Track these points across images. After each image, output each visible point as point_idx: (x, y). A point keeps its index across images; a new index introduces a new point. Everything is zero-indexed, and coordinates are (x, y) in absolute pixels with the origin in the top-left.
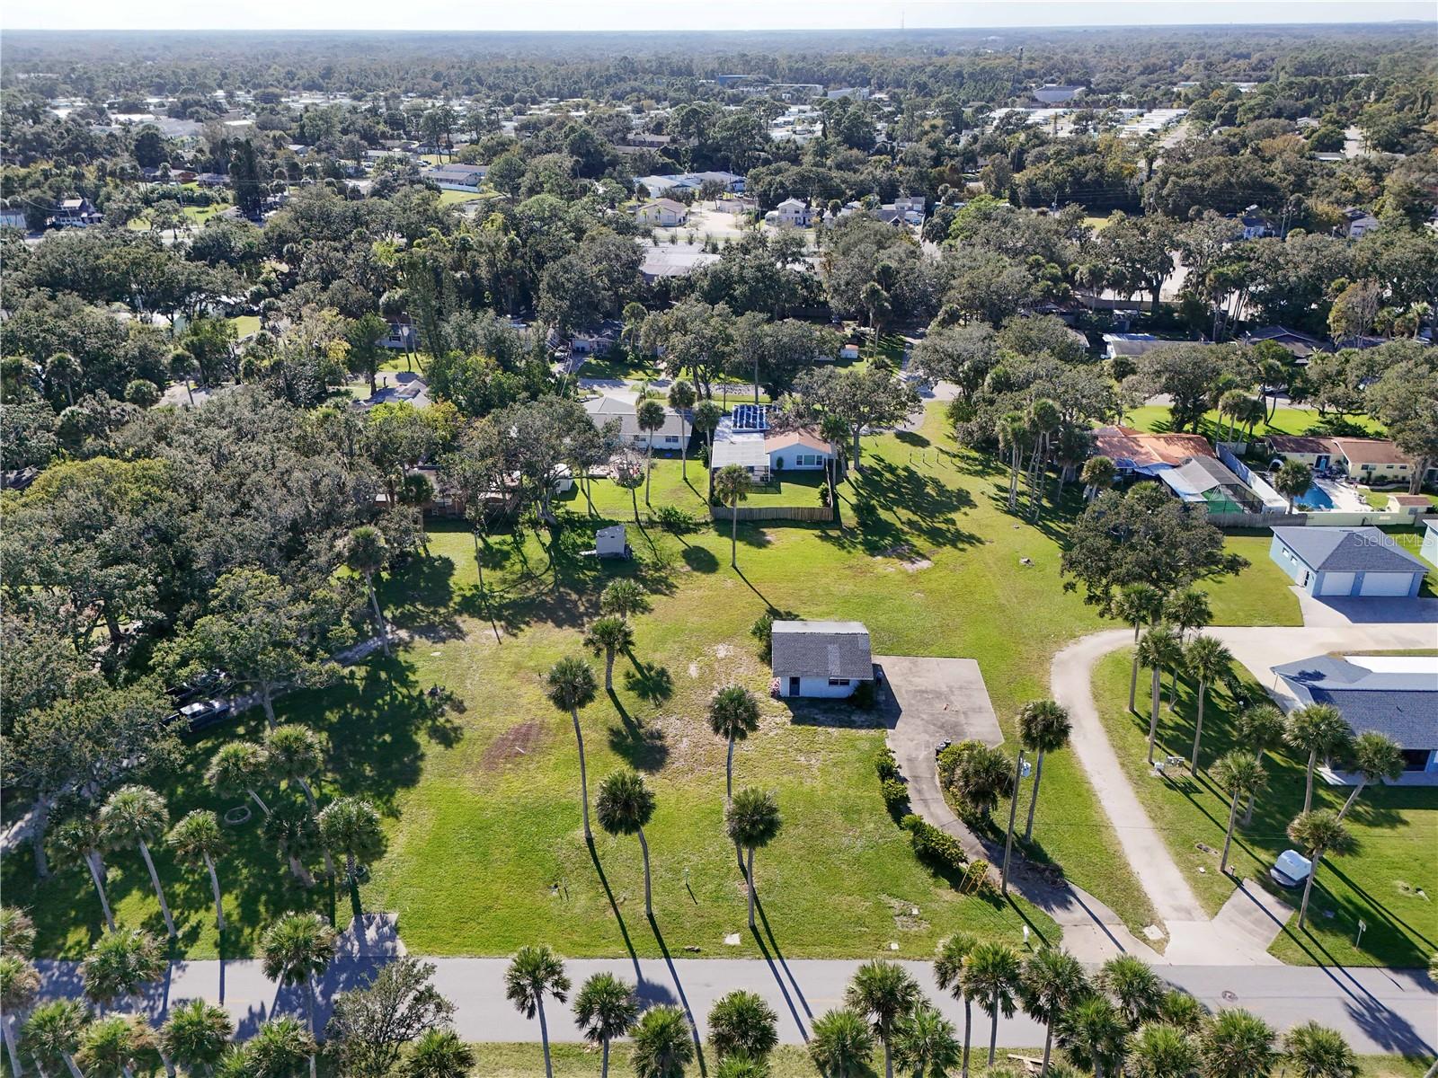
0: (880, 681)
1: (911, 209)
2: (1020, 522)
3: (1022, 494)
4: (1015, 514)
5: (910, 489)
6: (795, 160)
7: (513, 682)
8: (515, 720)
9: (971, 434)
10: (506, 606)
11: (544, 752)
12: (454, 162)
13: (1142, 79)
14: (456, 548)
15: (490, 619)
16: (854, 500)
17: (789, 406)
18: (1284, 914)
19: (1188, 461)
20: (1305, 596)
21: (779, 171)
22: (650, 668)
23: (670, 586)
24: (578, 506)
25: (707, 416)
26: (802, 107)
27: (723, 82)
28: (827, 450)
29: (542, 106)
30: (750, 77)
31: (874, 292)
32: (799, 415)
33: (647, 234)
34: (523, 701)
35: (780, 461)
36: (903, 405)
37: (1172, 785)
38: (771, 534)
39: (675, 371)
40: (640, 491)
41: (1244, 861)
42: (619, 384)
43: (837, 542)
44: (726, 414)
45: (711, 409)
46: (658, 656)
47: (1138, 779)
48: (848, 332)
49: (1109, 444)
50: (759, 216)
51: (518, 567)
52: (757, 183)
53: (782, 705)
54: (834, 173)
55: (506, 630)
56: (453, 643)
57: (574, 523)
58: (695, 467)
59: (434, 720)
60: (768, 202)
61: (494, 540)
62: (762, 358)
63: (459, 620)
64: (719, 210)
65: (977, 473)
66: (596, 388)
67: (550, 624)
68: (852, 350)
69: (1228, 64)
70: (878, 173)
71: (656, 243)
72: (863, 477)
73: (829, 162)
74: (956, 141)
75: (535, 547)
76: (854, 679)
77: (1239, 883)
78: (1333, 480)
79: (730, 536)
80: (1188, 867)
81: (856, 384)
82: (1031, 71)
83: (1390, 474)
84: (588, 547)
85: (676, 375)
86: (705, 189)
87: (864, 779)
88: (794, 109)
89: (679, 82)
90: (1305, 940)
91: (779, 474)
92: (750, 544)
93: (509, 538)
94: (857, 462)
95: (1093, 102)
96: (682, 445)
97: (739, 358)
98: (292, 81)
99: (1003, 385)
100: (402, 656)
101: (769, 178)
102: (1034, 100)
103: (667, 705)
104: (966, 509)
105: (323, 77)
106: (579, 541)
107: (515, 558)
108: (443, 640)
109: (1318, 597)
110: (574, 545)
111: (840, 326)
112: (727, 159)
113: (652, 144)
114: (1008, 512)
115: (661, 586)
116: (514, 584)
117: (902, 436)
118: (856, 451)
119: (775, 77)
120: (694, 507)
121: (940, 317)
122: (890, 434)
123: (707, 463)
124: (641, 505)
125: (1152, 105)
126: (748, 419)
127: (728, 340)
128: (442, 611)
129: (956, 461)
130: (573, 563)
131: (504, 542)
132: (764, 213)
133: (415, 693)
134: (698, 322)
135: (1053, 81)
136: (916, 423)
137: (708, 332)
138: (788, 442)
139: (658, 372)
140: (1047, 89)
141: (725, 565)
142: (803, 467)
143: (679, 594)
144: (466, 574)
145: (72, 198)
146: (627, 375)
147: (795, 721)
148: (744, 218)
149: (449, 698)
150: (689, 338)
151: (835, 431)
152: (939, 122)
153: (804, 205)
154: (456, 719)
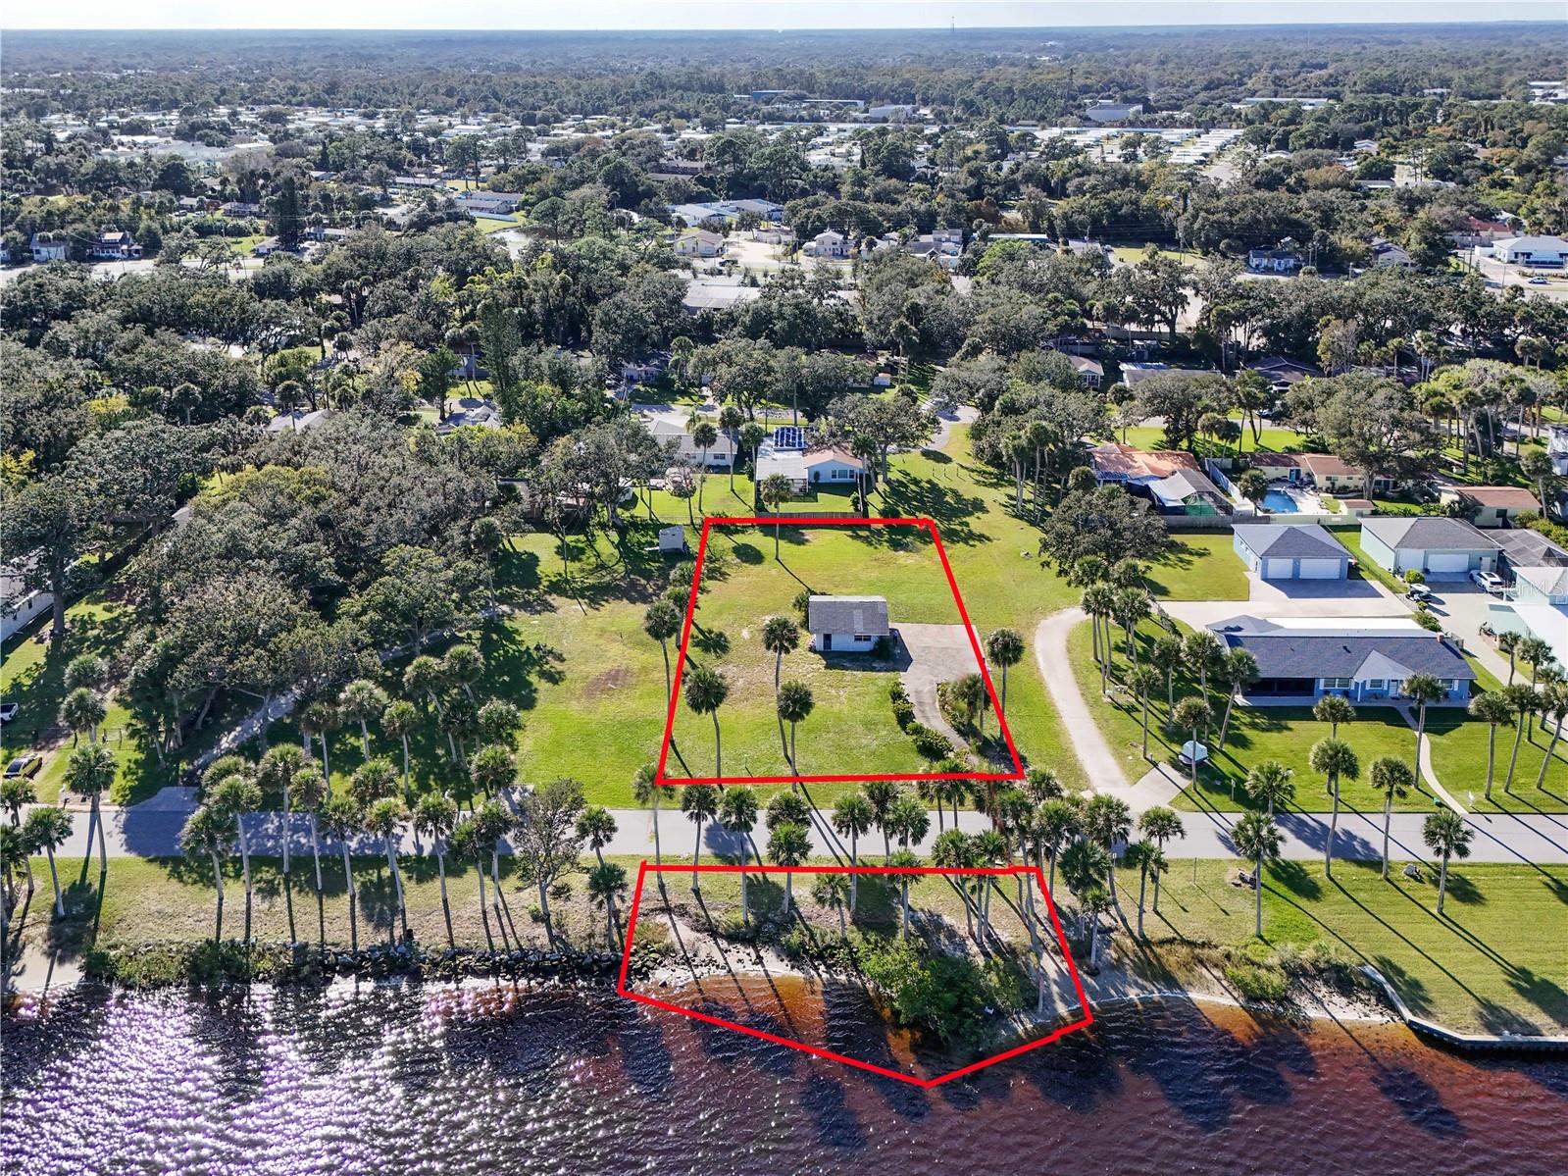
0: (895, 638)
1: (948, 240)
2: (1024, 524)
3: (1030, 501)
4: (1020, 517)
5: (933, 498)
6: (833, 189)
7: (601, 641)
8: (605, 667)
9: (982, 451)
10: (588, 589)
11: (633, 687)
12: (483, 190)
13: (1203, 96)
14: (541, 546)
15: (574, 598)
16: (881, 506)
17: (823, 427)
18: (1185, 783)
19: (1173, 473)
20: (1254, 577)
21: (816, 204)
22: (710, 632)
23: (723, 574)
24: (641, 511)
25: (753, 435)
26: (842, 126)
27: (757, 98)
28: (858, 464)
29: (566, 124)
30: (787, 92)
31: (902, 328)
32: (833, 435)
33: (687, 266)
34: (609, 654)
35: (817, 475)
36: (925, 427)
37: (1119, 707)
38: (809, 534)
39: (722, 399)
40: (695, 499)
41: (1161, 752)
42: (668, 409)
43: (867, 541)
44: (769, 435)
45: (756, 430)
46: (716, 623)
47: (1093, 703)
48: (882, 361)
49: (1107, 459)
50: (797, 246)
51: (593, 559)
52: (794, 215)
53: (818, 656)
54: (870, 206)
55: (590, 605)
56: (547, 614)
57: (636, 525)
58: (741, 481)
59: (541, 666)
60: (805, 233)
61: (569, 539)
62: (801, 387)
63: (549, 598)
64: (756, 240)
65: (991, 485)
66: (646, 412)
67: (625, 601)
68: (884, 378)
69: (1299, 78)
70: (916, 203)
71: (695, 276)
72: (892, 488)
73: (867, 192)
74: (999, 168)
75: (606, 545)
76: (875, 635)
77: (1155, 765)
78: (1301, 489)
79: (773, 535)
80: (1120, 757)
81: (881, 409)
82: (1086, 86)
83: (1351, 484)
84: (651, 544)
85: (722, 401)
86: (743, 219)
87: (881, 705)
88: (833, 128)
89: (711, 98)
90: (1196, 797)
91: (816, 486)
92: (791, 542)
93: (582, 537)
94: (885, 476)
95: (1149, 122)
96: (729, 461)
97: (780, 386)
98: (295, 97)
99: (1011, 409)
100: (507, 624)
101: (806, 211)
102: (1087, 119)
103: (725, 657)
104: (979, 514)
105: (328, 92)
106: (643, 540)
107: (589, 552)
108: (539, 612)
109: (1265, 579)
110: (639, 543)
111: (875, 355)
112: (763, 188)
113: (685, 171)
114: (1016, 516)
115: (717, 574)
116: (592, 572)
117: (927, 454)
118: (885, 467)
119: (812, 92)
120: (741, 510)
121: (964, 347)
122: (917, 452)
123: (752, 477)
124: (696, 512)
125: (1212, 124)
126: (787, 439)
127: (770, 371)
128: (534, 592)
129: (974, 475)
130: (639, 556)
131: (579, 541)
132: (801, 245)
133: (523, 649)
134: (742, 355)
135: (1110, 97)
136: (938, 442)
137: (751, 365)
138: (823, 458)
139: (704, 398)
140: (1102, 107)
141: (769, 558)
142: (837, 480)
143: (730, 580)
144: (550, 565)
145: (110, 231)
146: (674, 400)
147: (826, 667)
148: (780, 249)
149: (551, 652)
150: (734, 369)
151: (863, 448)
152: (982, 147)
153: (841, 237)
154: (559, 666)
